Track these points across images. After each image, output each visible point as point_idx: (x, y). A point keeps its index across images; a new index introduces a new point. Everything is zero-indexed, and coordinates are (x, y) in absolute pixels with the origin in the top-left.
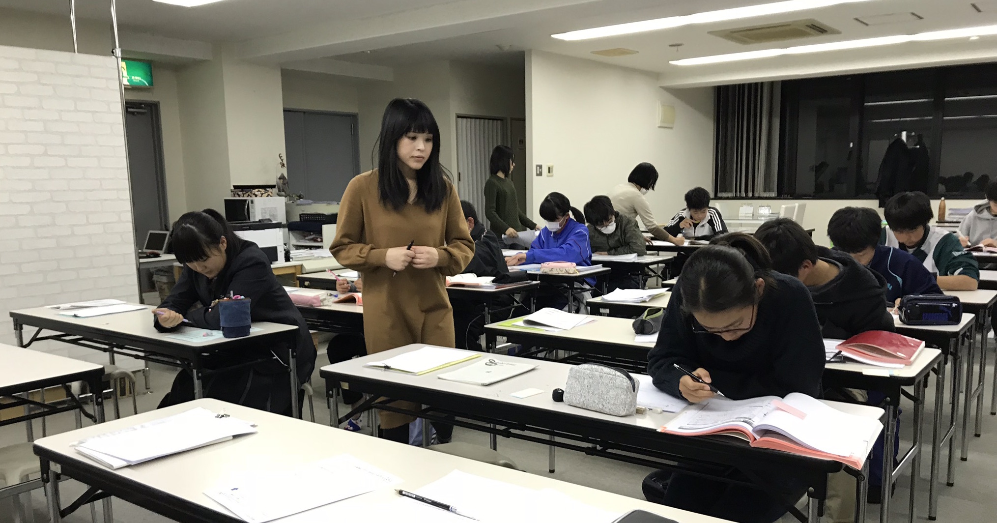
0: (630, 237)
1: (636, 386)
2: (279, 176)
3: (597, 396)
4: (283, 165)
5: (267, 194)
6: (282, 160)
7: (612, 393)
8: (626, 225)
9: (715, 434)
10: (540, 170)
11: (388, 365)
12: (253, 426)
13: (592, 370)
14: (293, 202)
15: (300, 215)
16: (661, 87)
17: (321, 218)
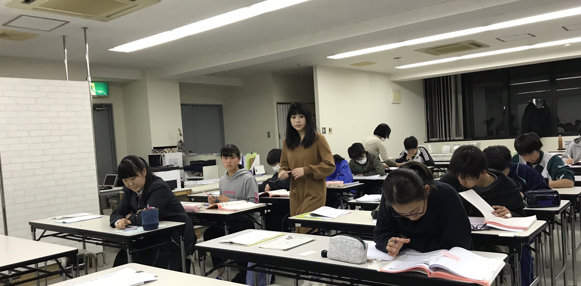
0: (375, 165)
1: (366, 247)
2: (179, 141)
3: (345, 253)
4: (181, 135)
5: (172, 151)
6: (180, 132)
7: (353, 251)
8: (373, 158)
9: (408, 271)
10: (325, 130)
11: (232, 241)
12: (156, 276)
13: (341, 238)
14: (187, 155)
15: (190, 162)
16: (392, 81)
17: (201, 163)
